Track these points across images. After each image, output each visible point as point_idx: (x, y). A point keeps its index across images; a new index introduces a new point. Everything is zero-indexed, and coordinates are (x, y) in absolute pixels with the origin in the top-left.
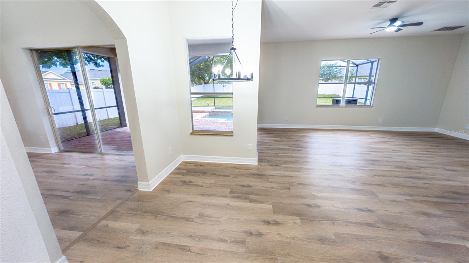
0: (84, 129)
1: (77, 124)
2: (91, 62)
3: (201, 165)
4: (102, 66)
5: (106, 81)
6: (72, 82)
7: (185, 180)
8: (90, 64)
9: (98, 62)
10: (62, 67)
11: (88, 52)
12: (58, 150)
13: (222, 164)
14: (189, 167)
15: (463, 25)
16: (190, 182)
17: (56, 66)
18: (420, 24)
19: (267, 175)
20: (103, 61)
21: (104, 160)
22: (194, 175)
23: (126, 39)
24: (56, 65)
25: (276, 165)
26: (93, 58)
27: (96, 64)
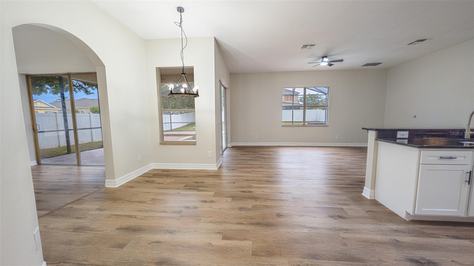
0: (66, 150)
1: (59, 146)
2: (81, 89)
3: (167, 171)
4: (93, 93)
5: (96, 110)
6: (60, 110)
7: (149, 180)
8: (80, 92)
9: (89, 90)
10: (52, 95)
11: (78, 79)
12: (36, 163)
13: (186, 170)
14: (156, 172)
15: (381, 62)
16: (154, 181)
17: (46, 94)
18: (342, 61)
20: (94, 89)
21: (79, 170)
22: (158, 177)
23: (104, 65)
24: (46, 92)
26: (84, 86)
27: (87, 92)
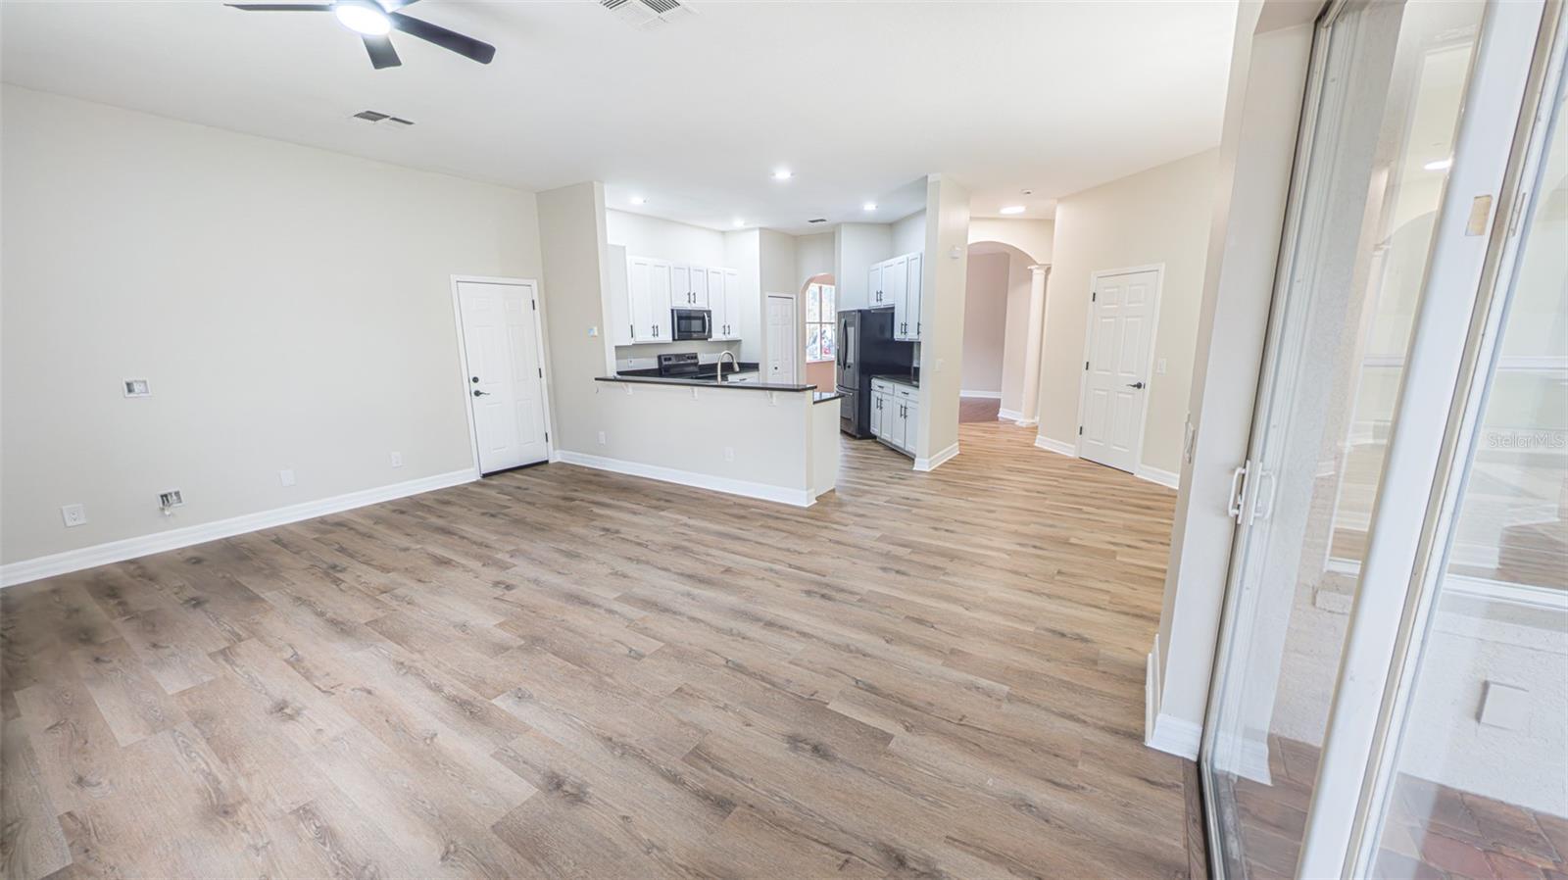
19: (1113, 611)
25: (1063, 635)
